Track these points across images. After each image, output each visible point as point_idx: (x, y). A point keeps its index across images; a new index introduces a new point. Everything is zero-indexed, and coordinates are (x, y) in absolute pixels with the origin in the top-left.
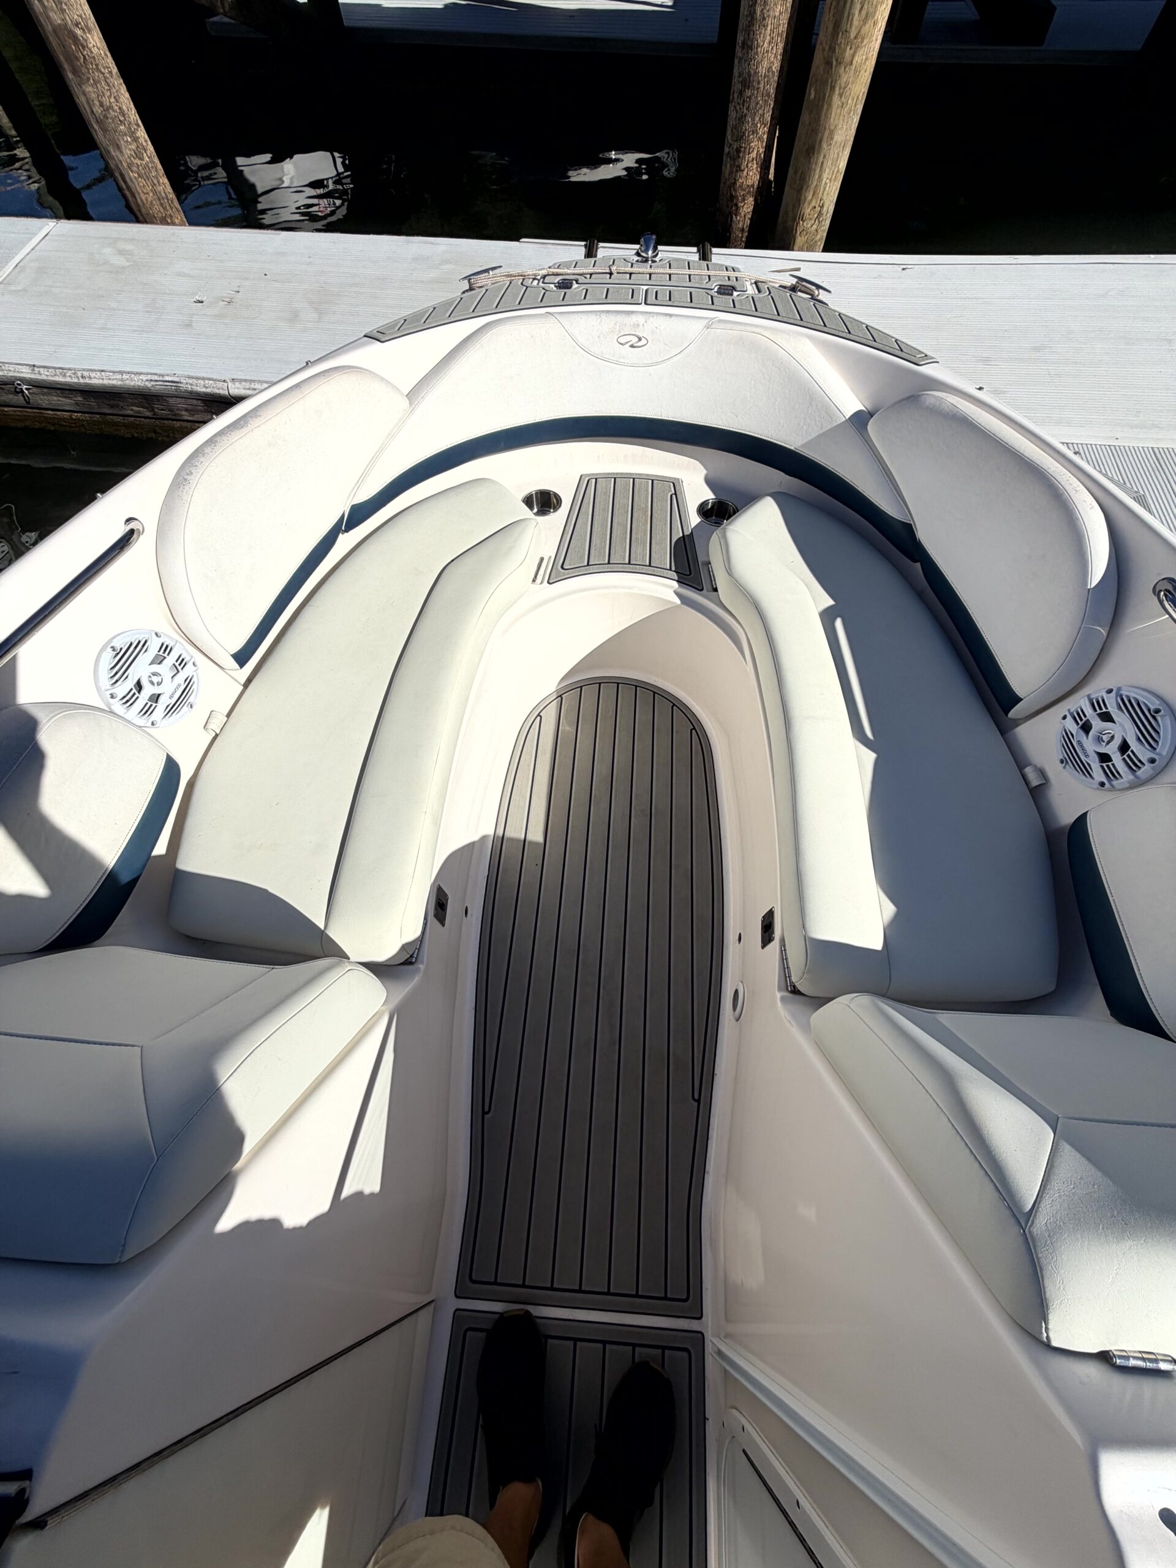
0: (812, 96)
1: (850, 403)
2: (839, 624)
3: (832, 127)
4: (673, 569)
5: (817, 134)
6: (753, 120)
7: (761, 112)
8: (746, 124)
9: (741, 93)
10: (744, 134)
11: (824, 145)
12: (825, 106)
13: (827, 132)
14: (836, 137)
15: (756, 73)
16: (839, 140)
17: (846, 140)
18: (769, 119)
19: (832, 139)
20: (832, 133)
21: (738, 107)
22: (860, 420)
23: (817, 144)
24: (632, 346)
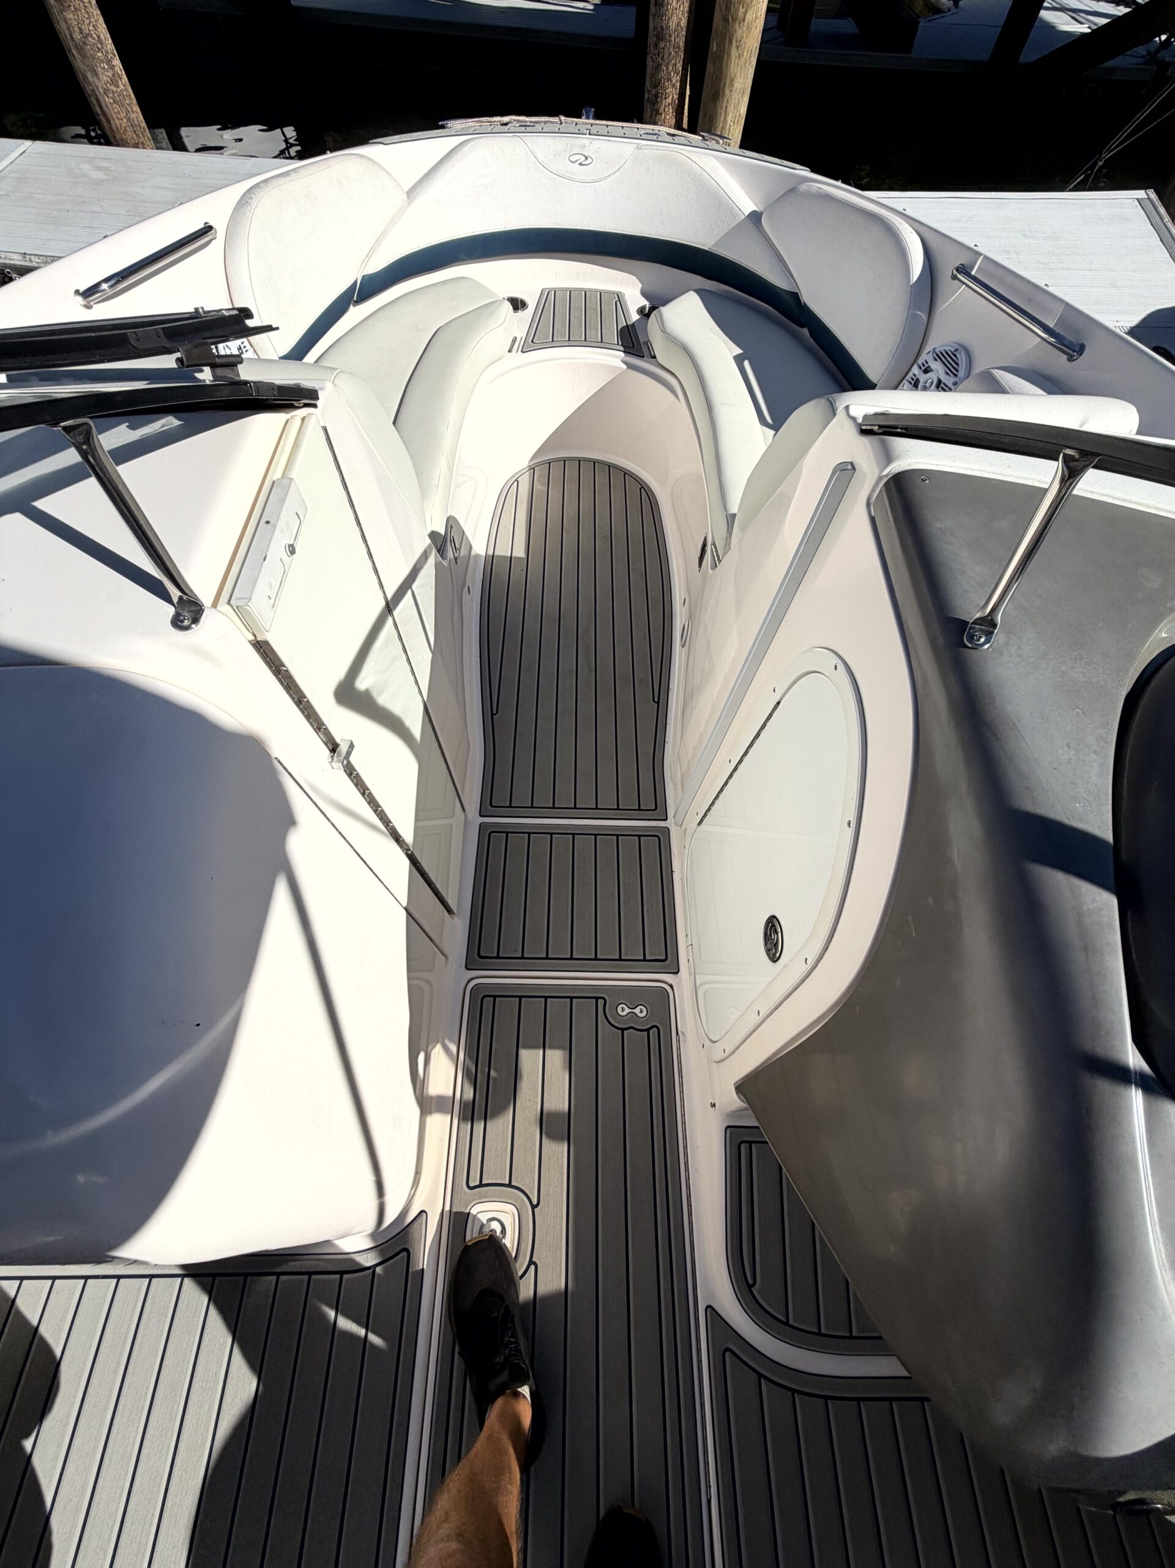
0: (715, 49)
1: (748, 206)
2: (746, 364)
3: (733, 75)
4: (620, 343)
5: (720, 80)
6: (667, 69)
7: (673, 62)
8: (661, 72)
9: (656, 45)
10: (660, 80)
11: (727, 91)
12: (726, 56)
13: (728, 82)
14: (736, 85)
15: (668, 27)
16: (739, 87)
17: (744, 88)
18: (680, 69)
19: (733, 86)
20: (732, 80)
21: (654, 57)
22: (755, 218)
23: (721, 90)
24: (581, 164)
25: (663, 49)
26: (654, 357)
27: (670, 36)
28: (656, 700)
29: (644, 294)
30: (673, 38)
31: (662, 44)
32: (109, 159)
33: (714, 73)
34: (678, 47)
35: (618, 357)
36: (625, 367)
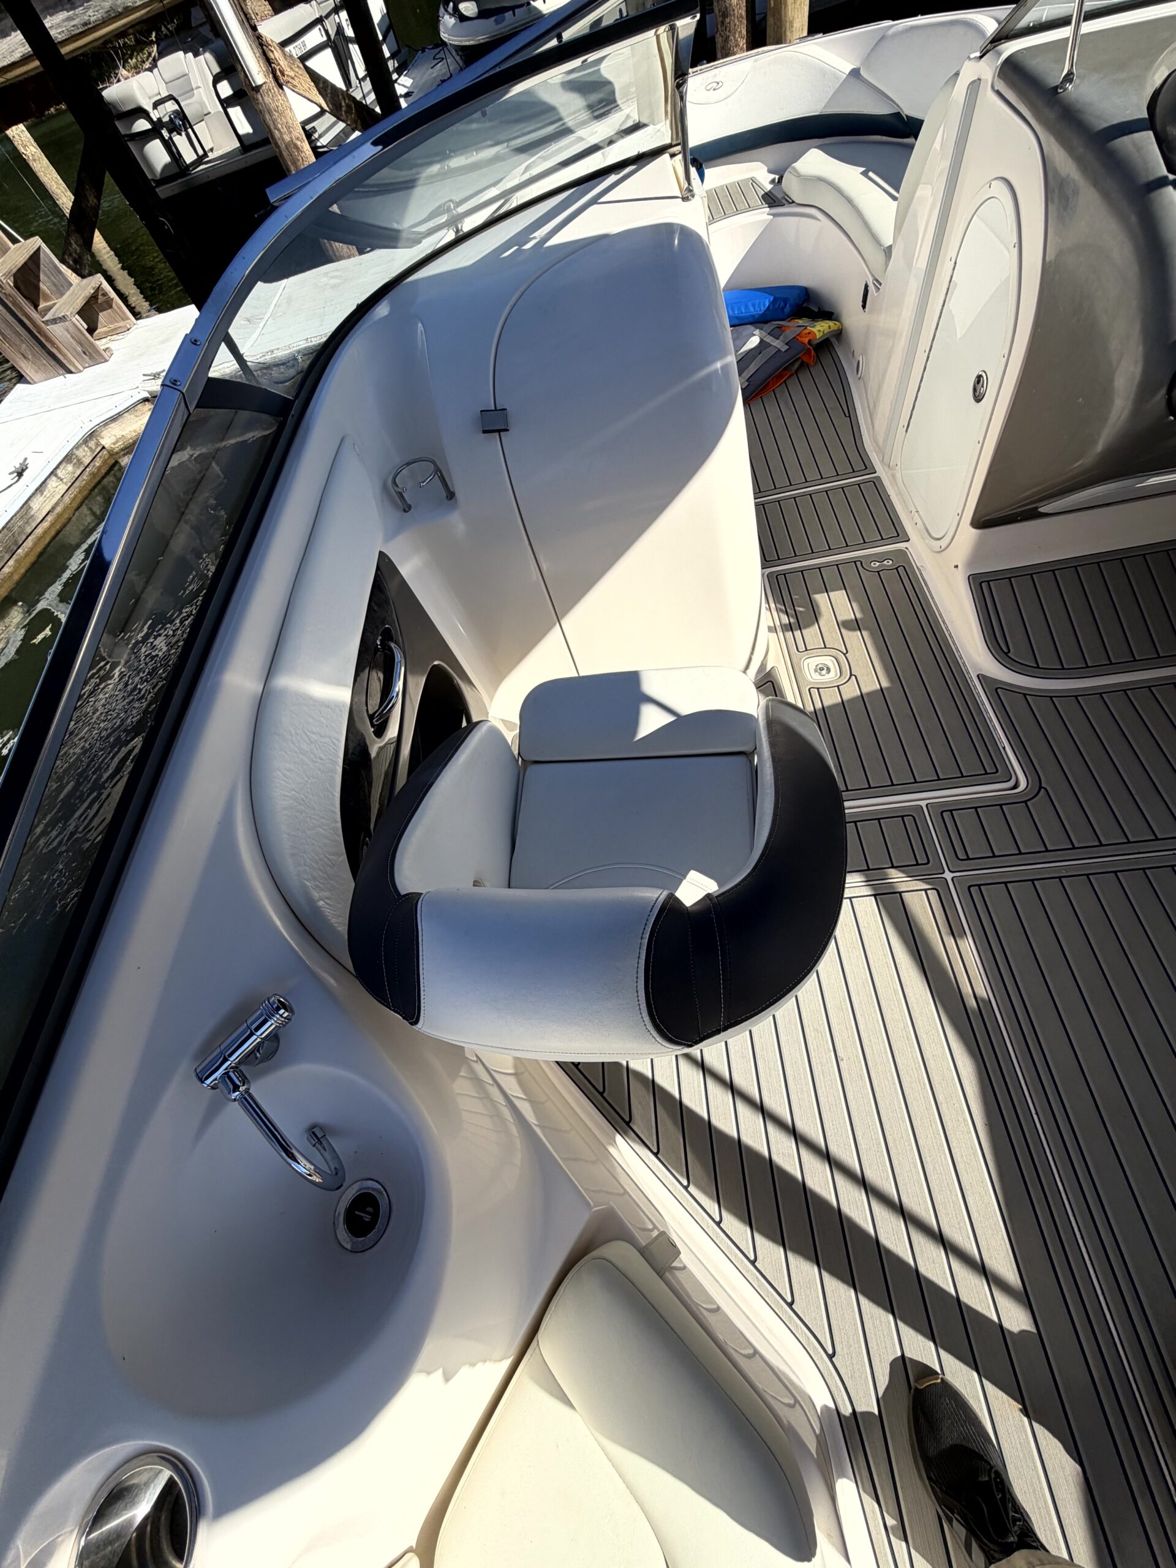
4: (764, 203)
13: (788, 25)
14: (795, 25)
15: (730, 5)
16: (798, 26)
17: (802, 25)
18: (745, 33)
19: (792, 27)
20: (791, 23)
21: (722, 33)
22: (855, 73)
24: (714, 90)
25: (729, 23)
26: (793, 202)
27: (734, 11)
28: (847, 415)
29: (770, 171)
30: (736, 12)
31: (728, 20)
32: (337, 270)
33: (775, 23)
34: (741, 17)
35: (764, 213)
36: (772, 217)
